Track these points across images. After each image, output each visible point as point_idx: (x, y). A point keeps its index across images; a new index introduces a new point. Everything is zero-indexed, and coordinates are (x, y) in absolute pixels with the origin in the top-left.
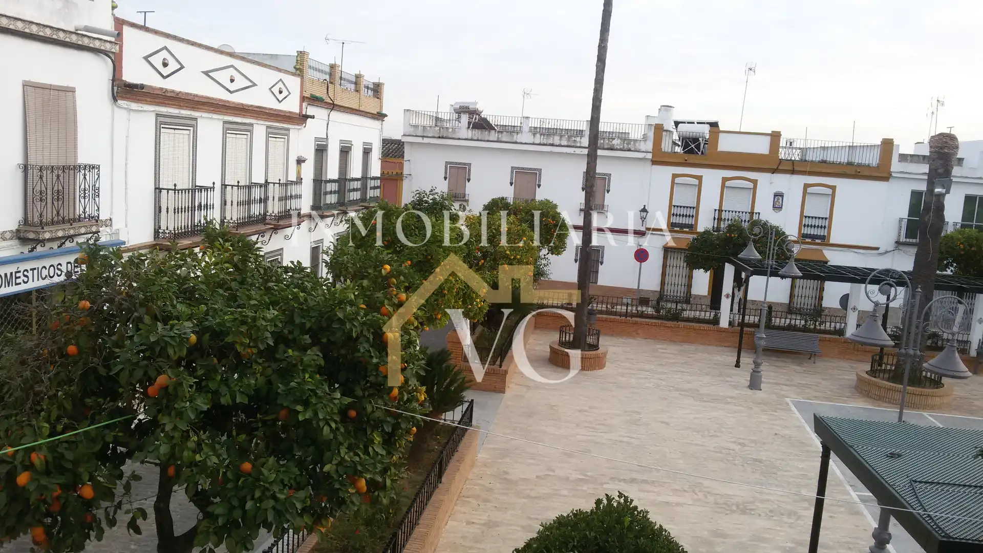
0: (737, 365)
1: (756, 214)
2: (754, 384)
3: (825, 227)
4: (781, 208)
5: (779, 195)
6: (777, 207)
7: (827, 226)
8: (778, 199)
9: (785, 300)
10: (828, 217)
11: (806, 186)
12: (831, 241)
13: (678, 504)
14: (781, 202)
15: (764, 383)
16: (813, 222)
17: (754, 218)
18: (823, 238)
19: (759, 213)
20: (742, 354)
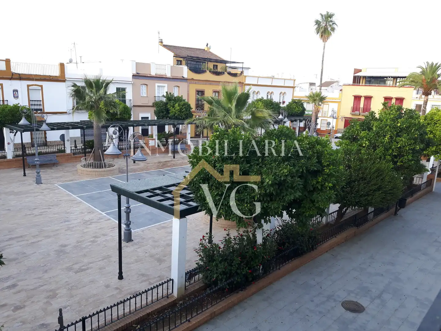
0: (25, 175)
1: (6, 101)
2: (39, 181)
3: (41, 105)
4: (18, 97)
5: (15, 91)
6: (16, 97)
7: (42, 104)
8: (15, 93)
9: (30, 141)
10: (41, 100)
11: (28, 86)
12: (46, 111)
13: (38, 241)
14: (17, 94)
15: (43, 180)
16: (35, 103)
17: (5, 104)
18: (41, 110)
19: (7, 101)
20: (26, 170)
